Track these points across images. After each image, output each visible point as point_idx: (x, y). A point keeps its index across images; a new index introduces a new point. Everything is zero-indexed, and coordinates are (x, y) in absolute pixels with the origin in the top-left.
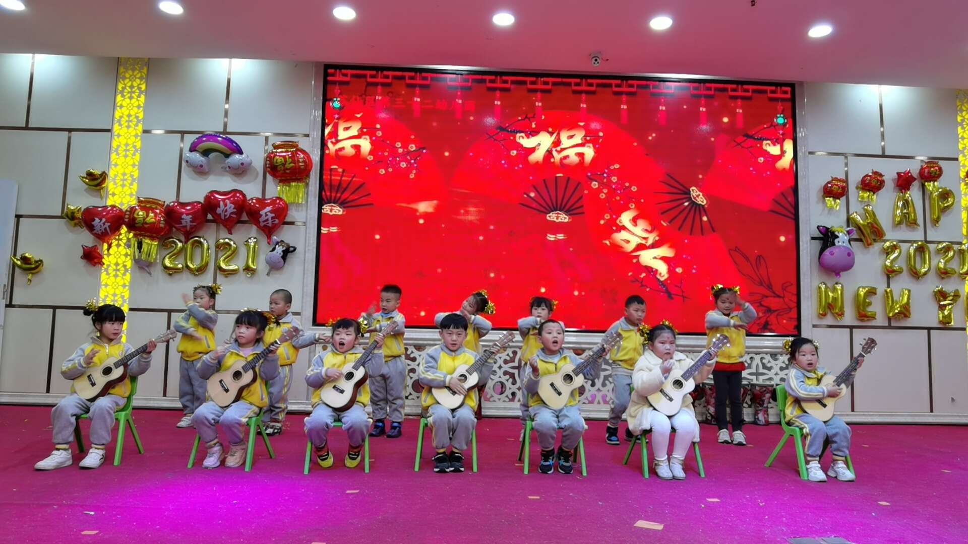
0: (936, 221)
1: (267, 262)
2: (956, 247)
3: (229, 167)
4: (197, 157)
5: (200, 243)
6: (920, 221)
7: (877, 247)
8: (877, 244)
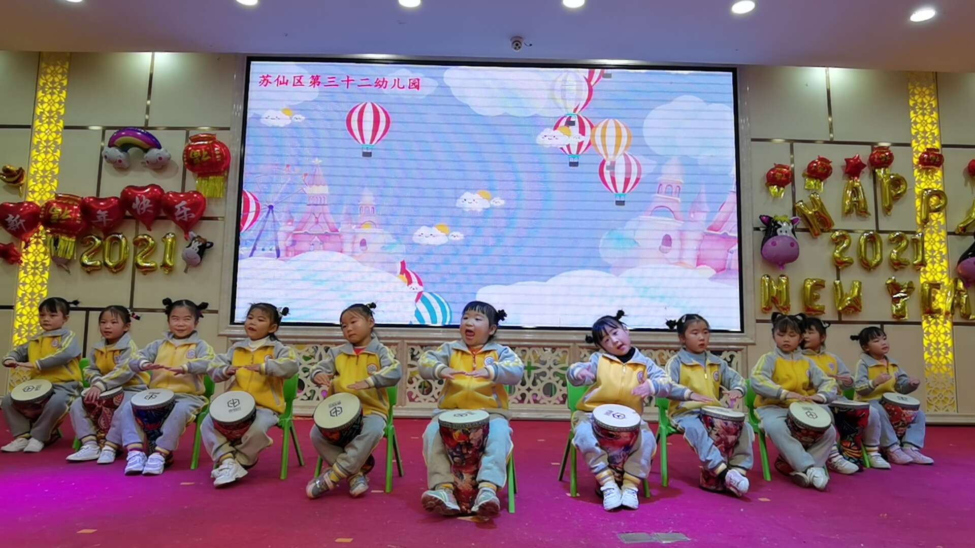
0: (888, 209)
1: (184, 259)
2: (909, 237)
3: (148, 162)
4: (115, 153)
5: (118, 239)
6: (871, 210)
7: (826, 237)
8: (824, 234)
